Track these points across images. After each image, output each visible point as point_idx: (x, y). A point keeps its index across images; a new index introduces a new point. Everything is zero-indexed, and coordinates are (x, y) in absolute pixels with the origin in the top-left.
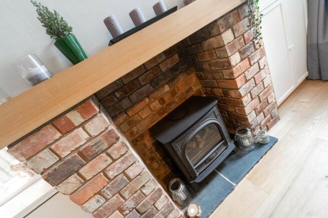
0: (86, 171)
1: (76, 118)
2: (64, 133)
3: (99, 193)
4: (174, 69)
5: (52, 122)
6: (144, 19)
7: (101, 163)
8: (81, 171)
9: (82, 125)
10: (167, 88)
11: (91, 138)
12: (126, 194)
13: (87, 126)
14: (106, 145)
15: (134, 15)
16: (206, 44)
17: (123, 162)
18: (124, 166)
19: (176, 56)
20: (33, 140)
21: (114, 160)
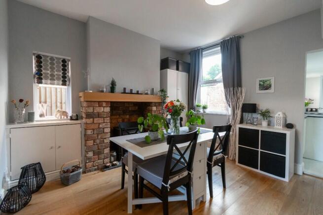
0: (96, 120)
1: (104, 104)
2: (99, 106)
3: (93, 129)
4: (134, 111)
5: (99, 102)
6: (133, 92)
7: (100, 120)
8: (95, 119)
9: (104, 107)
10: (128, 116)
11: (103, 112)
12: (99, 137)
13: (105, 108)
14: (105, 116)
15: (131, 90)
16: (148, 107)
17: (106, 125)
18: (105, 127)
19: (137, 108)
20: (93, 103)
21: (104, 122)
